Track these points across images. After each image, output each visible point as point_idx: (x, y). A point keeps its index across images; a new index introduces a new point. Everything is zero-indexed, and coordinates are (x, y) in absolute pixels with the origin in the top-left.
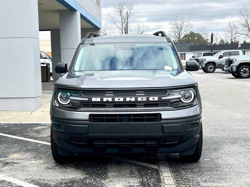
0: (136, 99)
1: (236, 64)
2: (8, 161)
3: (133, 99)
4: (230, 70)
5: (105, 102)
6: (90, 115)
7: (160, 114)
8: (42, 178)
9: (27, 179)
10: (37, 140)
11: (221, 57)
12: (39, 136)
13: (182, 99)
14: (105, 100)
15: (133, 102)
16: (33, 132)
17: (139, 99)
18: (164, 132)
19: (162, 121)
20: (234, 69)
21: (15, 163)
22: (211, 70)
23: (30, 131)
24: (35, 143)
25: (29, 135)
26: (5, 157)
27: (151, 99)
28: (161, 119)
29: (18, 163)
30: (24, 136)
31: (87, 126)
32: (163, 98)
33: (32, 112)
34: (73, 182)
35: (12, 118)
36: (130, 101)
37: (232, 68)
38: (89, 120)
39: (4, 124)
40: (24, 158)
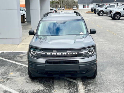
0: (67, 53)
1: (113, 13)
2: (9, 78)
3: (66, 54)
4: (111, 16)
5: (53, 55)
6: (46, 61)
7: (78, 61)
8: (24, 89)
9: (18, 90)
10: (21, 63)
11: (106, 8)
12: (22, 61)
13: (88, 52)
14: (53, 54)
15: (66, 55)
16: (19, 58)
17: (69, 54)
18: (80, 68)
19: (79, 64)
20: (112, 16)
21: (11, 79)
22: (101, 15)
23: (18, 57)
24: (20, 65)
25: (17, 60)
26: (7, 75)
27: (74, 53)
28: (78, 63)
29: (13, 79)
30: (15, 61)
31: (44, 66)
32: (79, 53)
33: (18, 45)
34: (38, 91)
35: (9, 48)
36: (64, 55)
37: (111, 15)
38: (46, 63)
39: (6, 52)
40: (16, 75)
